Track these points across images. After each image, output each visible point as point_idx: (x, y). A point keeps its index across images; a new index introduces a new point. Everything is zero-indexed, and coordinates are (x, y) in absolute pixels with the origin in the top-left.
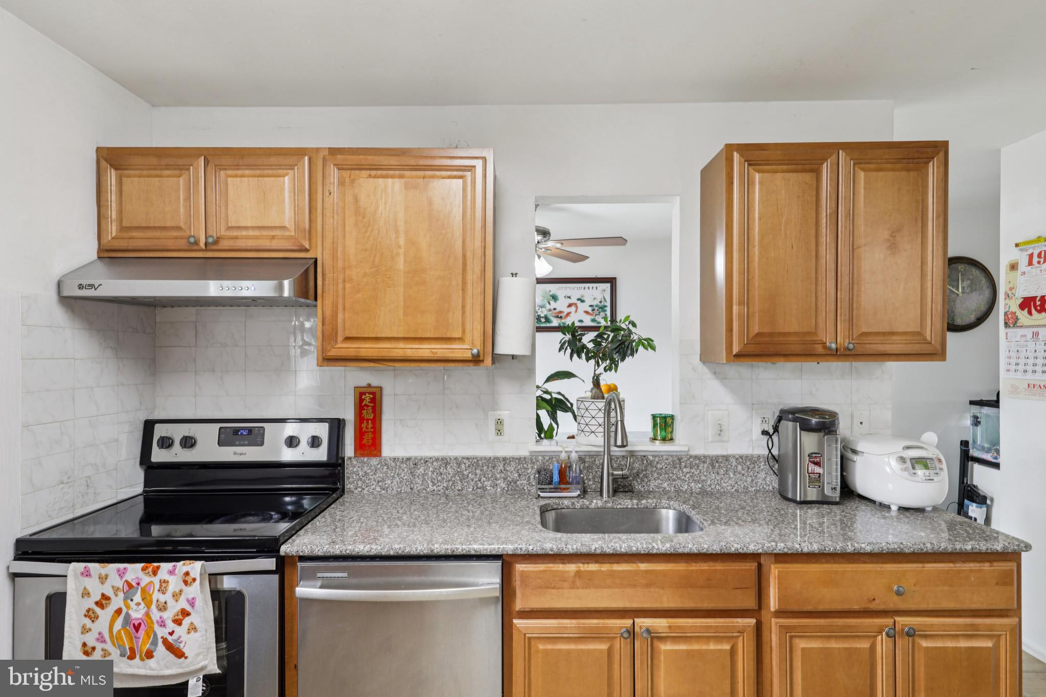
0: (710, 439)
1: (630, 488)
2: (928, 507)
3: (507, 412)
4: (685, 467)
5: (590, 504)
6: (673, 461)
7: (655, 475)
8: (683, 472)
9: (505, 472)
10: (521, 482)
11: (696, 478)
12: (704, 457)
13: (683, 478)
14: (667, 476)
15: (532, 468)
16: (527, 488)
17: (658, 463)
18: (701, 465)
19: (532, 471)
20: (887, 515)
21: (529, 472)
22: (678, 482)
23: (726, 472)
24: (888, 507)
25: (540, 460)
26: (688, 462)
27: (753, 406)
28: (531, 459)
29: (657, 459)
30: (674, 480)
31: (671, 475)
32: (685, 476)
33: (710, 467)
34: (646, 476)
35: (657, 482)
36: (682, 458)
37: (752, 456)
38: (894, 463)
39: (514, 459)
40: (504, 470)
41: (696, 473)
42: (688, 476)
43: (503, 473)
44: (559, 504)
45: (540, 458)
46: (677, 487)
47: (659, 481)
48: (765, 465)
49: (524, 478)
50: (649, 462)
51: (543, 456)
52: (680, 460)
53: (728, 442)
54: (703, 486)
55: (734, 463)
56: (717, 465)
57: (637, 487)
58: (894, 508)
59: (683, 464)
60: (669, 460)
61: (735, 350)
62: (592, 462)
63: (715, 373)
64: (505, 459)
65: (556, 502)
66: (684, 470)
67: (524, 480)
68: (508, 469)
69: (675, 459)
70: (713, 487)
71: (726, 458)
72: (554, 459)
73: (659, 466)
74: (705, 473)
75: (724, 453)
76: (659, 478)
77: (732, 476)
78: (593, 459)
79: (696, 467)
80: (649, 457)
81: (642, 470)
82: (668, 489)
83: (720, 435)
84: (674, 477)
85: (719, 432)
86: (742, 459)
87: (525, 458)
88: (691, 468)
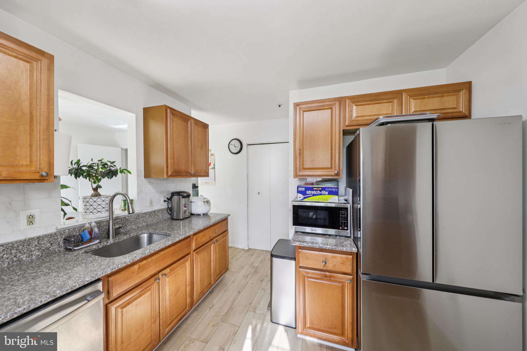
0: (148, 206)
1: (119, 232)
2: (201, 214)
3: (38, 210)
4: (141, 218)
5: (107, 244)
6: (136, 217)
7: (129, 224)
8: (140, 220)
9: (39, 245)
10: (53, 248)
11: (145, 221)
12: (147, 213)
13: (140, 222)
14: (134, 223)
15: (61, 238)
16: (58, 249)
17: (130, 219)
18: (146, 216)
19: (61, 240)
20: (200, 217)
21: (59, 240)
22: (138, 224)
23: (155, 217)
24: (200, 215)
25: (67, 232)
26: (142, 216)
27: (161, 193)
28: (60, 233)
29: (130, 217)
30: (137, 224)
31: (136, 222)
32: (141, 221)
33: (149, 216)
34: (125, 225)
35: (130, 226)
36: (139, 215)
37: (162, 209)
38: (202, 203)
39: (46, 236)
40: (39, 244)
41: (145, 219)
42: (142, 221)
43: (38, 246)
44: (90, 249)
45: (67, 231)
46: (138, 226)
47: (131, 226)
48: (166, 211)
49: (55, 244)
50: (127, 219)
51: (69, 230)
52: (139, 216)
53: (153, 206)
54: (147, 223)
55: (157, 213)
56: (152, 215)
57: (122, 231)
58: (202, 215)
59: (140, 217)
60: (135, 217)
61: (169, 174)
62: (99, 225)
63: (149, 182)
64: (39, 238)
65: (88, 249)
66: (140, 219)
67: (55, 246)
68: (42, 243)
69: (137, 216)
70: (150, 223)
71: (154, 211)
72: (76, 229)
73: (131, 220)
74: (148, 219)
75: (153, 210)
76: (131, 225)
77: (156, 217)
78: (100, 224)
79: (145, 217)
80: (127, 217)
81: (124, 223)
82: (134, 228)
83: (151, 204)
84: (137, 223)
85: (151, 203)
86: (158, 211)
87: (55, 233)
88: (143, 218)
